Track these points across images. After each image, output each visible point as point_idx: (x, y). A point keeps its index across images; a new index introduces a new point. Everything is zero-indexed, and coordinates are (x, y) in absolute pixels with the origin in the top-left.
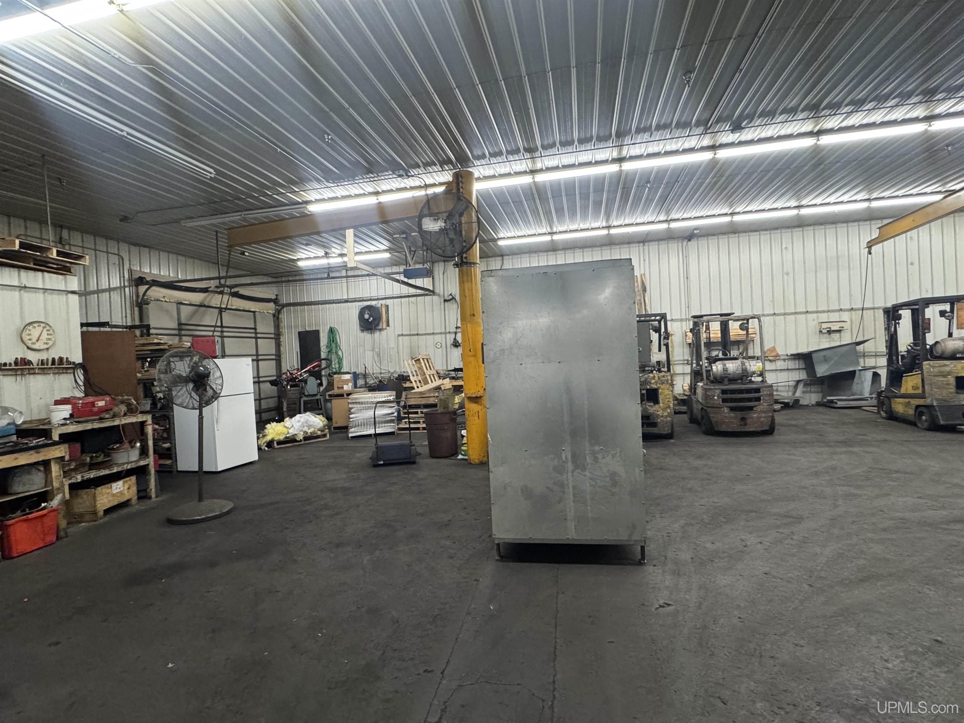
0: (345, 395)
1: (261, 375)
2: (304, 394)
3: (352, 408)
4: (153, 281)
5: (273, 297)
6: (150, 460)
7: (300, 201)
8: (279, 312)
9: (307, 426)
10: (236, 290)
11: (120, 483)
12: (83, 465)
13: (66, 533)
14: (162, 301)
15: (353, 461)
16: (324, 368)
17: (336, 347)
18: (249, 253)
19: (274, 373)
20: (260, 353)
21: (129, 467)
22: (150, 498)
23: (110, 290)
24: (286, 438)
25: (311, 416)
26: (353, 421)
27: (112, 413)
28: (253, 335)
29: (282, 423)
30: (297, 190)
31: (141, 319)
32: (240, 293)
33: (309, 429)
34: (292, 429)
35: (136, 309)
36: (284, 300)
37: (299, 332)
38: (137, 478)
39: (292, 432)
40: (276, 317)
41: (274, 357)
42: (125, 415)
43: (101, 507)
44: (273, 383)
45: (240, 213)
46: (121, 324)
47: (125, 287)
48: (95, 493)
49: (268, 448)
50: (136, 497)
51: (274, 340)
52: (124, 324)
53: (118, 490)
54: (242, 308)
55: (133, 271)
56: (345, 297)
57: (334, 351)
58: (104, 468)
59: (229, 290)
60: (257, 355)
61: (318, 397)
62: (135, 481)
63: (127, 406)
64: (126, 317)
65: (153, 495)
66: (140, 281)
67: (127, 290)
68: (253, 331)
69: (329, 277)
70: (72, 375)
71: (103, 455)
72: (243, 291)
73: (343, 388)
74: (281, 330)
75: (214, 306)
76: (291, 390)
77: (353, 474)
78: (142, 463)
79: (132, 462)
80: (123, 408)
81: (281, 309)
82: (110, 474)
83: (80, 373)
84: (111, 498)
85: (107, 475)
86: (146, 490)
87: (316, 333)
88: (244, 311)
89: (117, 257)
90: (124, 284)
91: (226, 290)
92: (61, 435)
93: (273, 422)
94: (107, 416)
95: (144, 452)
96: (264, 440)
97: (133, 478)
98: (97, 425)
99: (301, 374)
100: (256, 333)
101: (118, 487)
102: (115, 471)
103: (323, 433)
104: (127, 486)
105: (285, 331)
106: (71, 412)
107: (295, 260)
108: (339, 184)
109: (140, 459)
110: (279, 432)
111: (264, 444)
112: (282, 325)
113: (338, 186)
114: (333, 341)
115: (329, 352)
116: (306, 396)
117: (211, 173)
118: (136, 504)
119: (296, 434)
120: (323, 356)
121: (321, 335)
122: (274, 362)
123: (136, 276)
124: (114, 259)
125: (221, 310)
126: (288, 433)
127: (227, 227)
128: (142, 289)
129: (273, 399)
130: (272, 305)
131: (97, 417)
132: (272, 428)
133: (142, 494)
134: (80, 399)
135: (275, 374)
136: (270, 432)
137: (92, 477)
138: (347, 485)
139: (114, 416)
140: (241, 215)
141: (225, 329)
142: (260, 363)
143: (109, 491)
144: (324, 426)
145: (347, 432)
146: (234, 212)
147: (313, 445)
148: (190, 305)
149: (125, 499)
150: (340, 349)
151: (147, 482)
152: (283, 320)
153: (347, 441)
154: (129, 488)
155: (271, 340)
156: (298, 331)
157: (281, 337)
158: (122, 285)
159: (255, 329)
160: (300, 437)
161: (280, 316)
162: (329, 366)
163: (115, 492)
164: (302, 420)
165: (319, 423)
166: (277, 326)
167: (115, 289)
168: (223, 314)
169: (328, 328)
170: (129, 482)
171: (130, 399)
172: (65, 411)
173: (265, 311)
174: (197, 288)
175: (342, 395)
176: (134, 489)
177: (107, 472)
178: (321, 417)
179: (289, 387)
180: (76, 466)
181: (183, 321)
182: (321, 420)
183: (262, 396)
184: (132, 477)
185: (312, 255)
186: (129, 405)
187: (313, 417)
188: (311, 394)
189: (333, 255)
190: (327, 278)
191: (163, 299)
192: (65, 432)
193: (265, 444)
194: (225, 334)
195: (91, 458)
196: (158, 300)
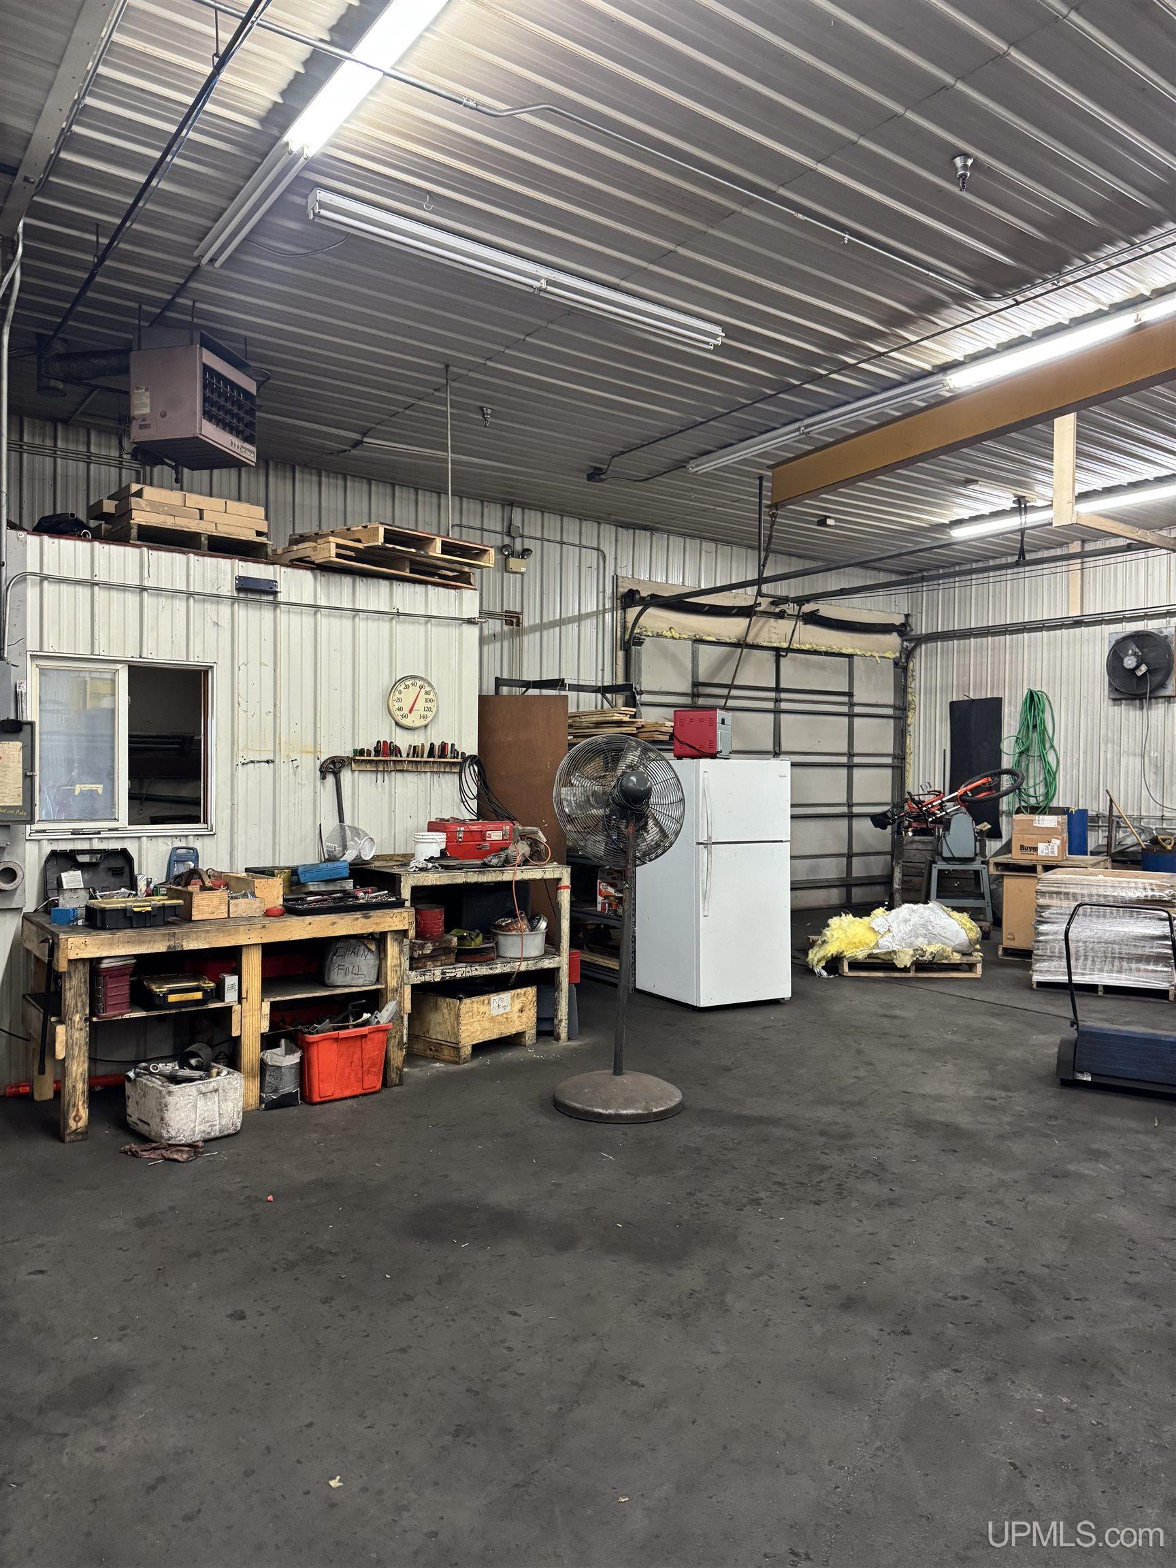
0: (1039, 868)
1: (855, 800)
2: (940, 854)
3: (1047, 907)
4: (653, 596)
5: (898, 620)
6: (562, 961)
7: (928, 367)
8: (909, 654)
9: (925, 936)
10: (808, 608)
11: (506, 996)
12: (447, 950)
13: (401, 1077)
14: (666, 637)
15: (1017, 1053)
16: (1007, 793)
17: (1043, 742)
18: (837, 520)
19: (887, 797)
20: (856, 750)
21: (523, 968)
22: (558, 1038)
23: (579, 618)
24: (870, 956)
25: (940, 912)
26: (1046, 942)
27: (503, 855)
28: (845, 709)
29: (866, 918)
30: (913, 338)
31: (627, 675)
32: (822, 613)
33: (930, 943)
34: (888, 937)
35: (621, 654)
36: (922, 626)
37: (952, 704)
38: (538, 992)
39: (887, 943)
40: (902, 667)
41: (889, 760)
42: (525, 862)
43: (468, 1039)
44: (879, 821)
45: (796, 425)
46: (593, 684)
47: (604, 611)
48: (459, 1009)
49: (829, 973)
50: (534, 1032)
51: (892, 721)
52: (600, 684)
53: (501, 1011)
54: (824, 649)
55: (620, 580)
56: (1075, 612)
57: (1035, 751)
58: (481, 963)
59: (797, 608)
60: (851, 755)
61: (976, 866)
62: (535, 999)
63: (530, 846)
64: (603, 670)
65: (564, 1035)
66: (629, 599)
67: (608, 616)
68: (845, 699)
69: (1021, 562)
70: (456, 777)
71: (481, 937)
72: (828, 609)
73: (1035, 849)
74: (910, 697)
75: (765, 644)
76: (913, 842)
77: (997, 1093)
78: (547, 964)
79: (527, 959)
80: (523, 849)
81: (914, 648)
82: (490, 976)
83: (470, 775)
84: (486, 1024)
85: (485, 976)
86: (552, 1020)
87: (994, 706)
88: (827, 654)
89: (595, 552)
90: (604, 605)
91: (790, 608)
92: (415, 889)
93: (846, 913)
94: (495, 861)
95: (552, 941)
96: (821, 954)
97: (531, 992)
98: (473, 878)
99: (940, 804)
100: (852, 705)
101: (502, 1004)
102: (498, 971)
103: (965, 959)
104: (518, 1006)
105: (918, 697)
106: (443, 846)
107: (943, 525)
108: (1019, 298)
109: (546, 954)
110: (856, 940)
111: (819, 961)
112: (913, 685)
113: (1018, 303)
114: (1035, 727)
115: (1021, 753)
116: (946, 860)
117: (715, 336)
118: (530, 1047)
119: (894, 952)
120: (1007, 763)
121: (1006, 710)
122: (889, 772)
123: (623, 590)
124: (591, 557)
125: (779, 653)
126: (877, 946)
127: (772, 463)
128: (633, 612)
129: (882, 857)
130: (893, 639)
131: (479, 862)
132: (840, 927)
133: (546, 1027)
134: (463, 822)
135: (889, 800)
136: (836, 936)
137: (459, 976)
138: (964, 1120)
139: (507, 862)
140: (798, 429)
141: (783, 696)
142: (857, 773)
143: (484, 1008)
144: (972, 943)
145: (1029, 967)
146: (785, 425)
147: (933, 987)
148: (719, 643)
149: (514, 1031)
150: (1052, 747)
151: (555, 1004)
152: (917, 673)
153: (1026, 994)
154: (521, 1011)
155: (884, 720)
156: (950, 700)
157: (910, 714)
158: (601, 608)
159: (850, 694)
160: (905, 960)
161: (911, 665)
162: (1016, 789)
163: (494, 1013)
164: (915, 919)
165: (957, 933)
166: (902, 689)
167: (588, 615)
168: (782, 660)
169: (1026, 692)
170: (523, 998)
171: (536, 833)
172: (434, 844)
173: (877, 655)
174: (733, 608)
175: (1032, 869)
176: (531, 1014)
177: (483, 971)
178: (964, 918)
179: (910, 834)
180: (433, 950)
181: (702, 678)
182: (963, 926)
183: (856, 849)
184: (529, 989)
185: (986, 509)
186: (534, 843)
187: (944, 916)
188: (956, 856)
189: (1040, 503)
190: (1017, 564)
191: (668, 634)
192: (420, 884)
193: (823, 964)
194: (784, 706)
195: (461, 938)
196: (659, 635)
